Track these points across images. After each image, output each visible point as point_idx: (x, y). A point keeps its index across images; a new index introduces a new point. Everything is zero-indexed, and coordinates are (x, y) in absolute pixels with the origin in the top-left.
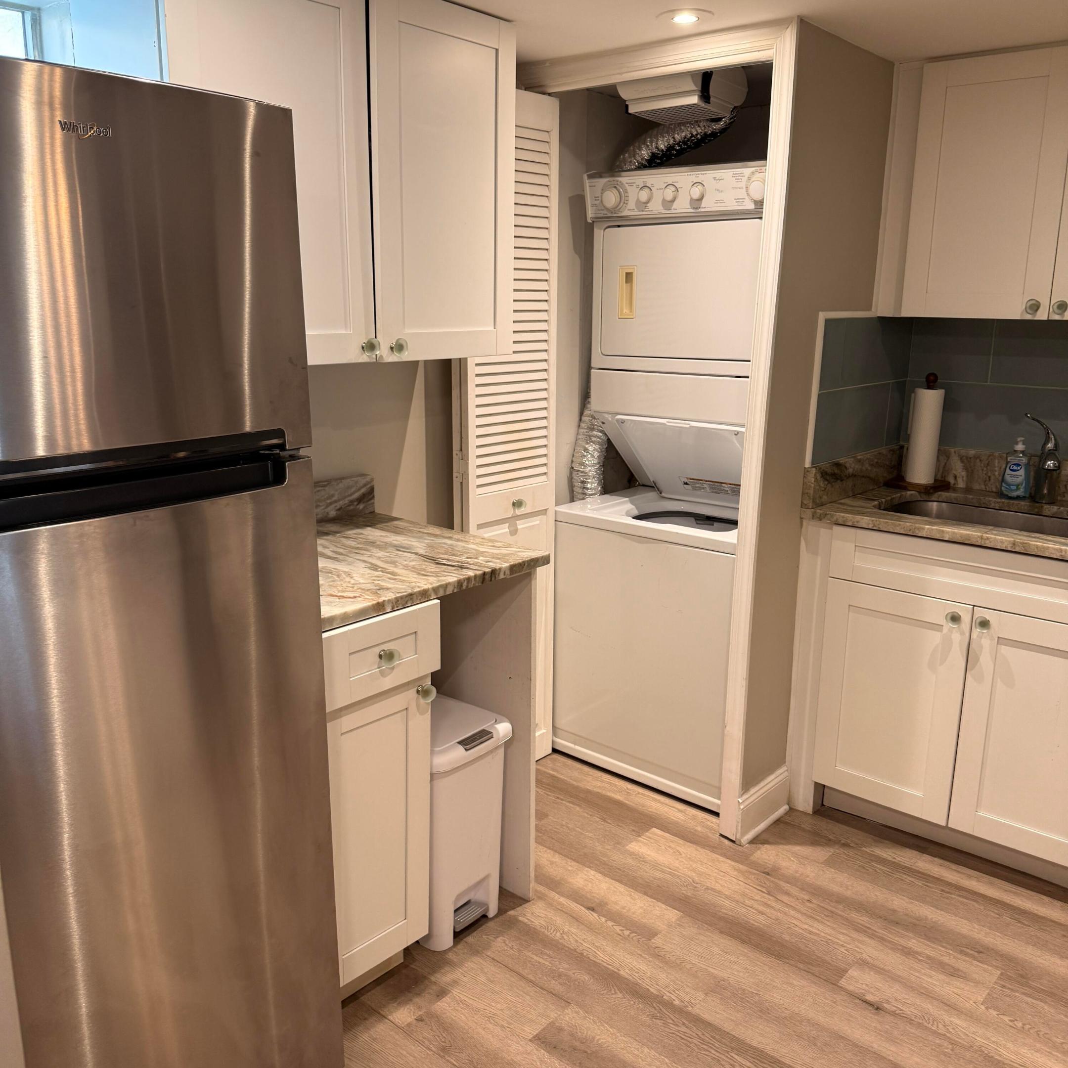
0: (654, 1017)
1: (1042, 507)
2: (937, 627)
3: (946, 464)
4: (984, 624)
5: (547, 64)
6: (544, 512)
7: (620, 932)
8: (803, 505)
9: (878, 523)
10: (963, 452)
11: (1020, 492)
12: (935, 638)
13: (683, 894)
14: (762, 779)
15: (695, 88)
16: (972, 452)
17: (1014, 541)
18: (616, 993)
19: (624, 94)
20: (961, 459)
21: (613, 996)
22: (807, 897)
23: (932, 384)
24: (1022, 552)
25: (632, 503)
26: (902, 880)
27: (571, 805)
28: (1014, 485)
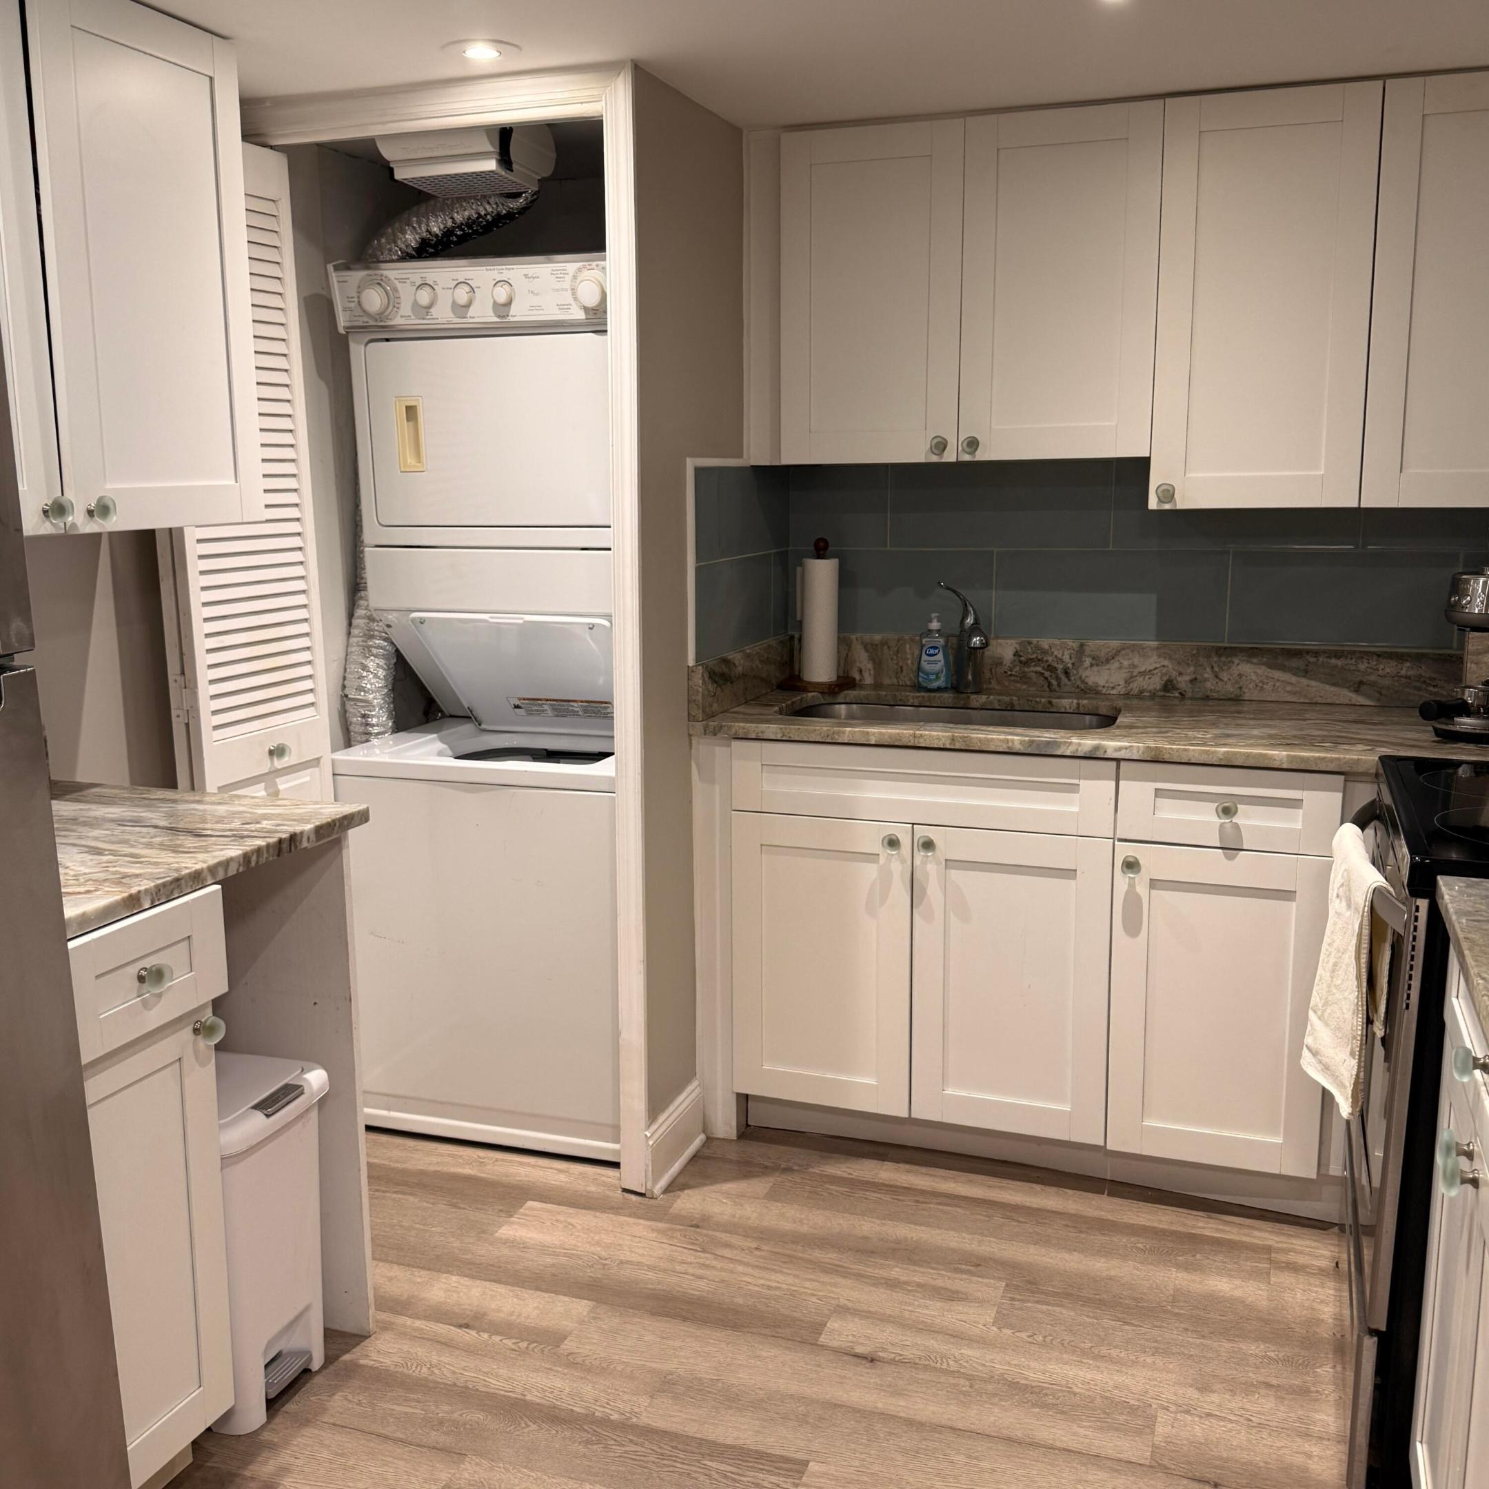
0: (588, 1442)
1: (969, 697)
2: (871, 857)
3: (847, 655)
4: (928, 845)
6: (316, 762)
7: (514, 1347)
8: (690, 717)
9: (788, 730)
10: (867, 637)
11: (941, 683)
12: (870, 872)
13: (590, 1277)
14: (672, 1101)
15: (492, 149)
16: (877, 638)
17: (953, 736)
18: (528, 1426)
19: (387, 152)
20: (866, 647)
21: (525, 1430)
22: (754, 1245)
23: (822, 552)
24: (963, 748)
26: (866, 1199)
27: (400, 1196)
28: (933, 674)
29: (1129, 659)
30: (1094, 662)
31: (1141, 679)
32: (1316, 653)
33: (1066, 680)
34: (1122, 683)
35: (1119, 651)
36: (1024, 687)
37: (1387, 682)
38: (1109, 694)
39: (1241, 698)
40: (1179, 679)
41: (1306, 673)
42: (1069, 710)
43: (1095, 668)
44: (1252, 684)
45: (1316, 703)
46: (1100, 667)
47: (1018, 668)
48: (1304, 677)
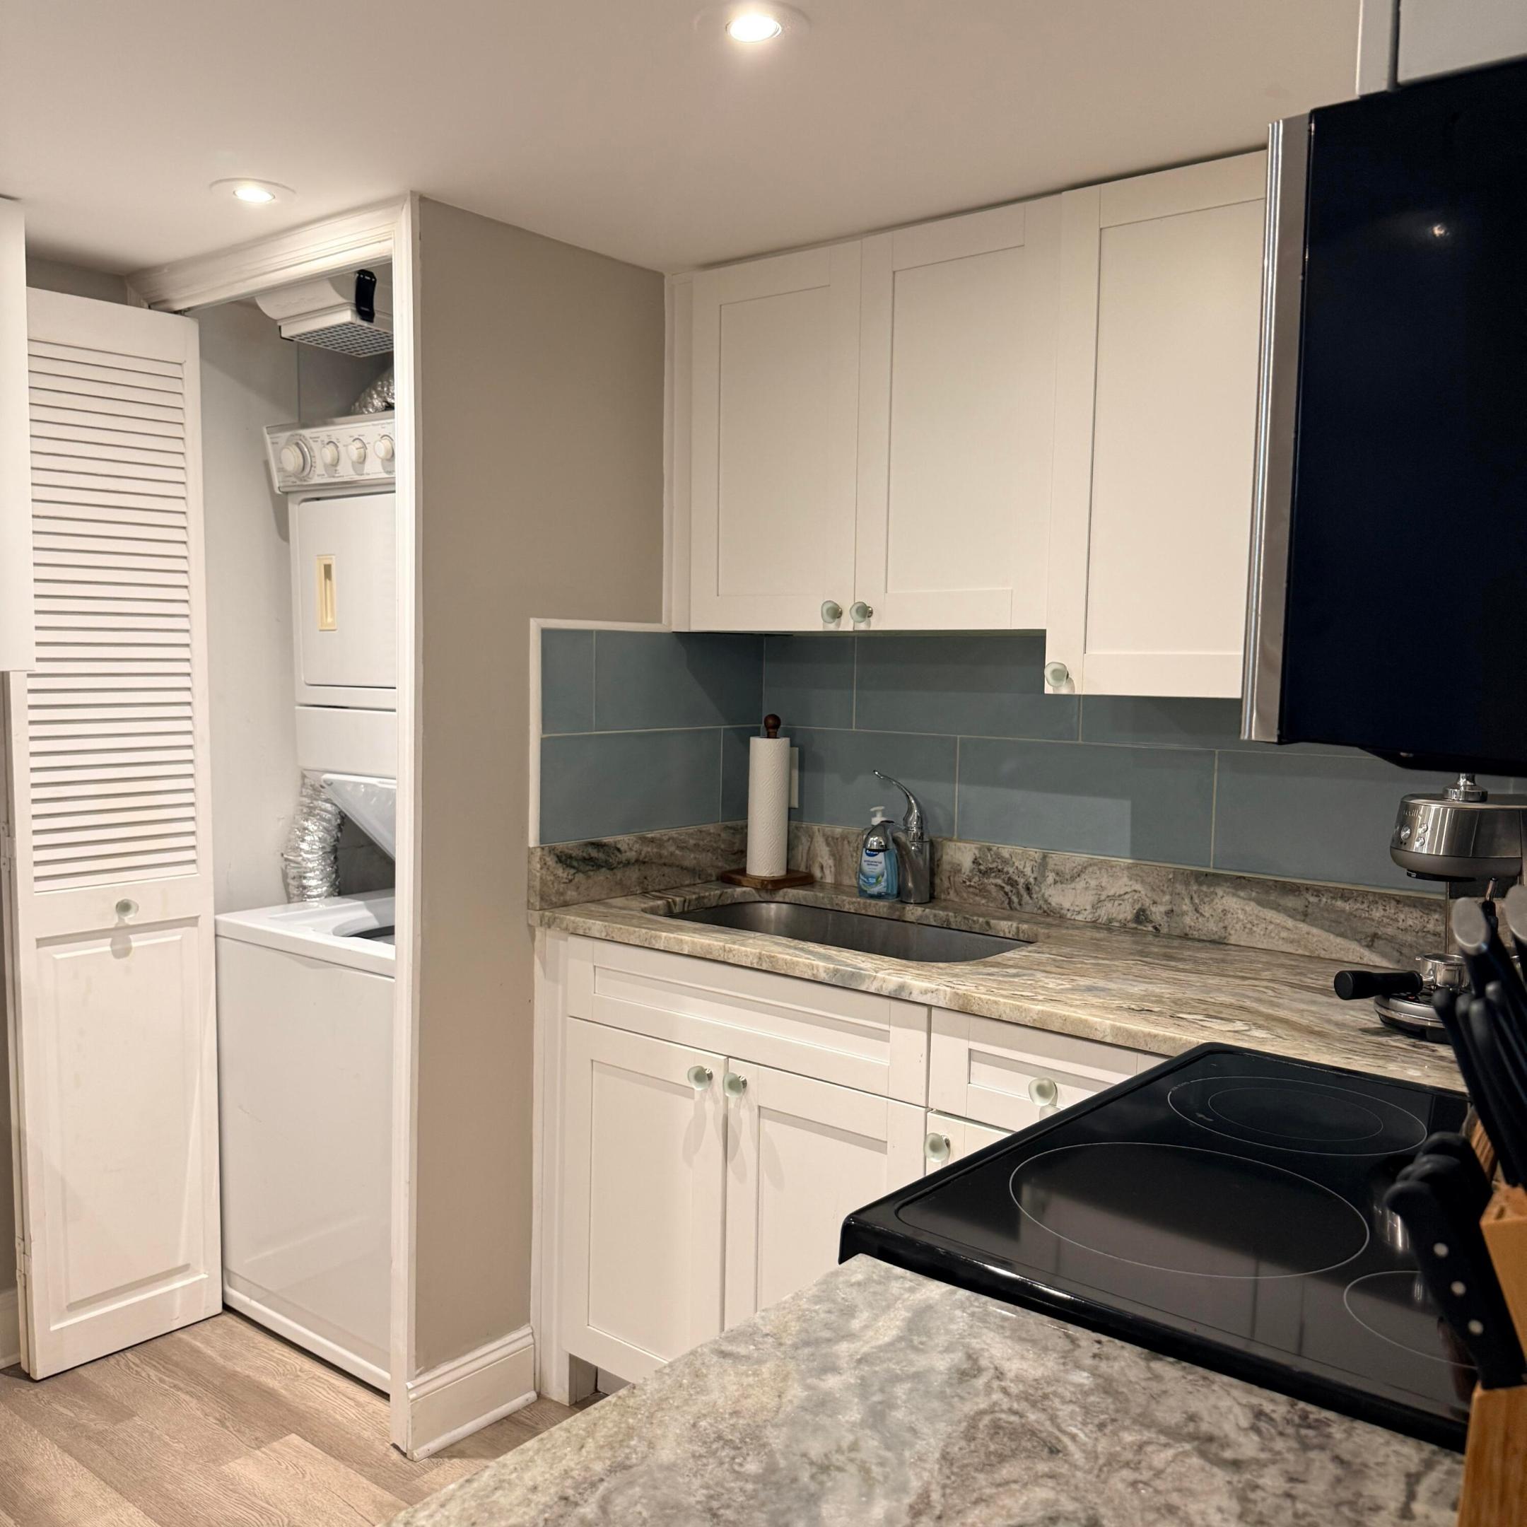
1: (904, 908)
5: (166, 271)
6: (193, 921)
8: (530, 905)
11: (880, 888)
16: (838, 830)
19: (266, 308)
23: (771, 731)
25: (369, 908)
28: (872, 877)
29: (1097, 878)
30: (1057, 878)
31: (1109, 905)
32: (1318, 891)
33: (1028, 898)
34: (1089, 907)
35: (1085, 868)
36: (984, 901)
37: (1409, 938)
38: (1074, 920)
39: (1226, 941)
40: (1154, 909)
41: (1305, 916)
42: (1008, 935)
43: (1059, 886)
44: (1240, 924)
45: (1319, 958)
46: (1064, 886)
47: (976, 879)
48: (1304, 921)
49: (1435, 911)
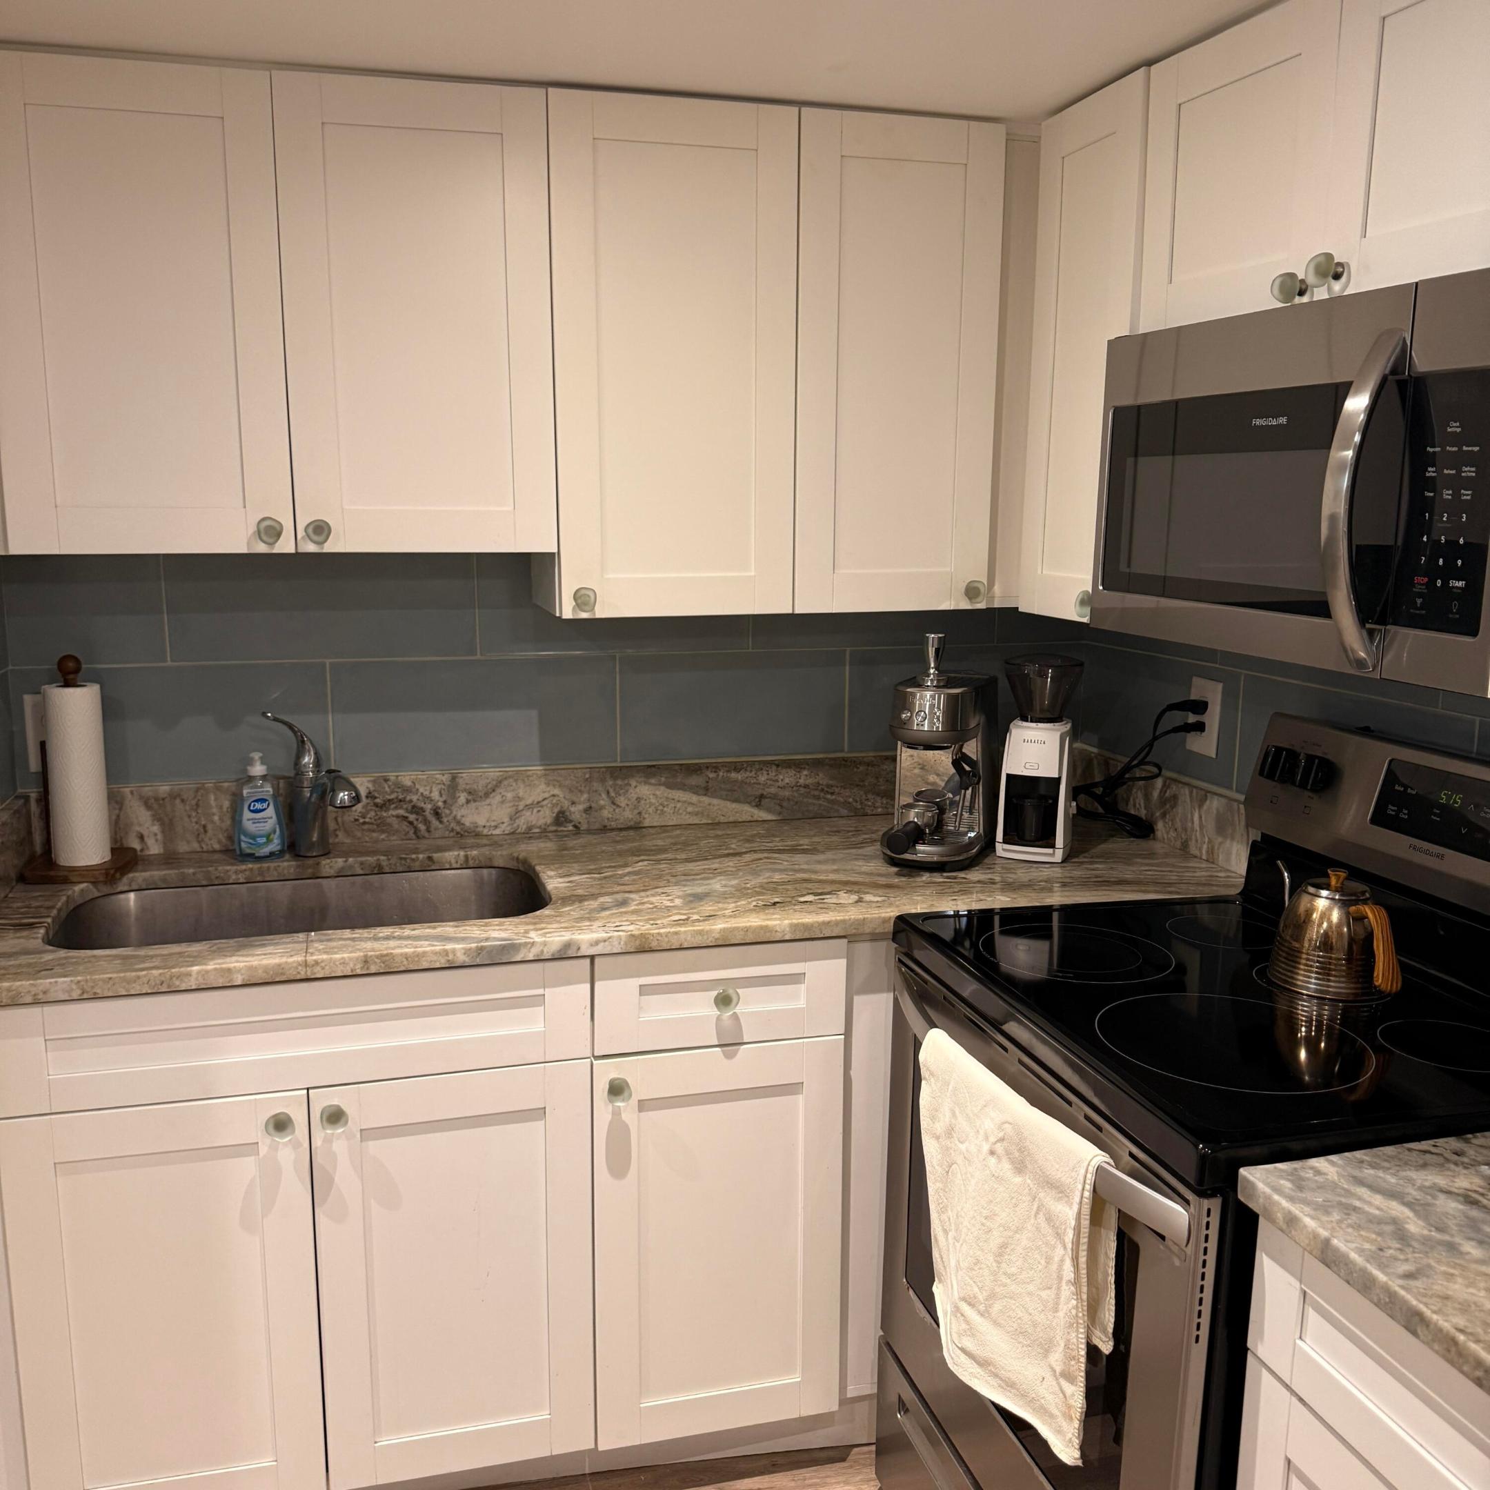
1: (318, 864)
2: (250, 1148)
3: (118, 816)
4: (335, 1117)
9: (90, 984)
10: (147, 791)
11: (274, 846)
12: (248, 1166)
16: (164, 789)
20: (147, 805)
23: (71, 676)
24: (381, 971)
28: (261, 836)
29: (513, 790)
30: (470, 798)
31: (528, 813)
32: (716, 768)
33: (438, 823)
34: (506, 820)
35: (500, 782)
36: (383, 836)
37: (787, 793)
38: (492, 835)
39: (641, 825)
40: (573, 809)
41: (706, 790)
42: (454, 866)
43: (473, 805)
44: (653, 807)
45: (719, 823)
46: (477, 803)
47: (373, 814)
48: (705, 795)
49: (805, 768)
